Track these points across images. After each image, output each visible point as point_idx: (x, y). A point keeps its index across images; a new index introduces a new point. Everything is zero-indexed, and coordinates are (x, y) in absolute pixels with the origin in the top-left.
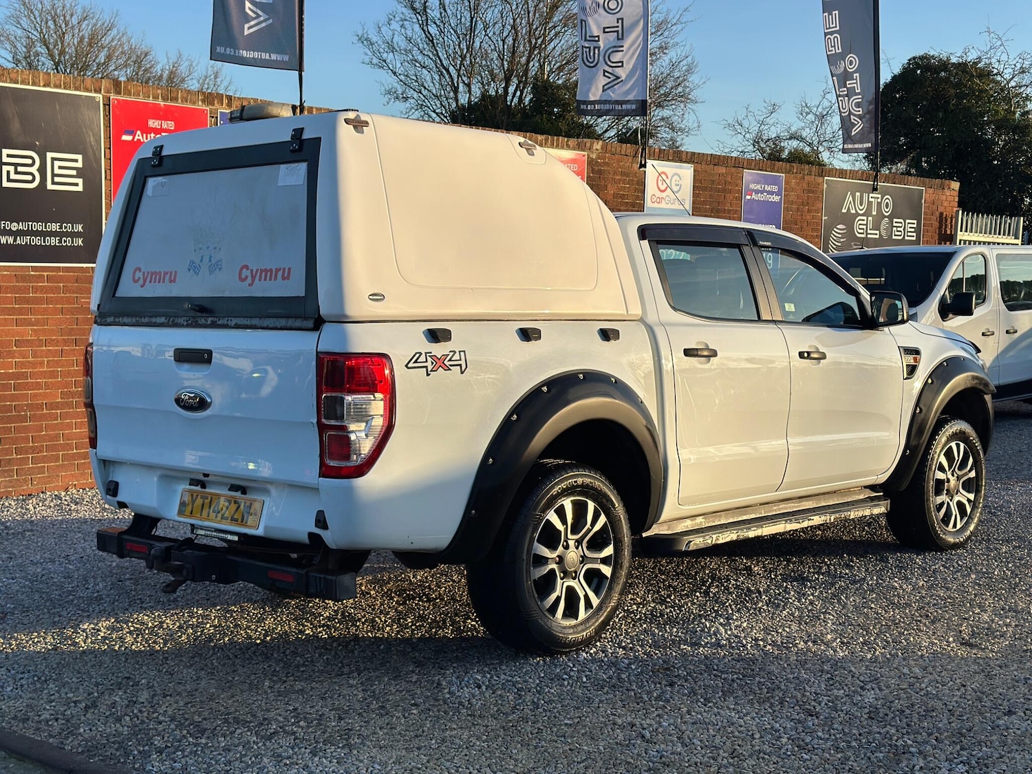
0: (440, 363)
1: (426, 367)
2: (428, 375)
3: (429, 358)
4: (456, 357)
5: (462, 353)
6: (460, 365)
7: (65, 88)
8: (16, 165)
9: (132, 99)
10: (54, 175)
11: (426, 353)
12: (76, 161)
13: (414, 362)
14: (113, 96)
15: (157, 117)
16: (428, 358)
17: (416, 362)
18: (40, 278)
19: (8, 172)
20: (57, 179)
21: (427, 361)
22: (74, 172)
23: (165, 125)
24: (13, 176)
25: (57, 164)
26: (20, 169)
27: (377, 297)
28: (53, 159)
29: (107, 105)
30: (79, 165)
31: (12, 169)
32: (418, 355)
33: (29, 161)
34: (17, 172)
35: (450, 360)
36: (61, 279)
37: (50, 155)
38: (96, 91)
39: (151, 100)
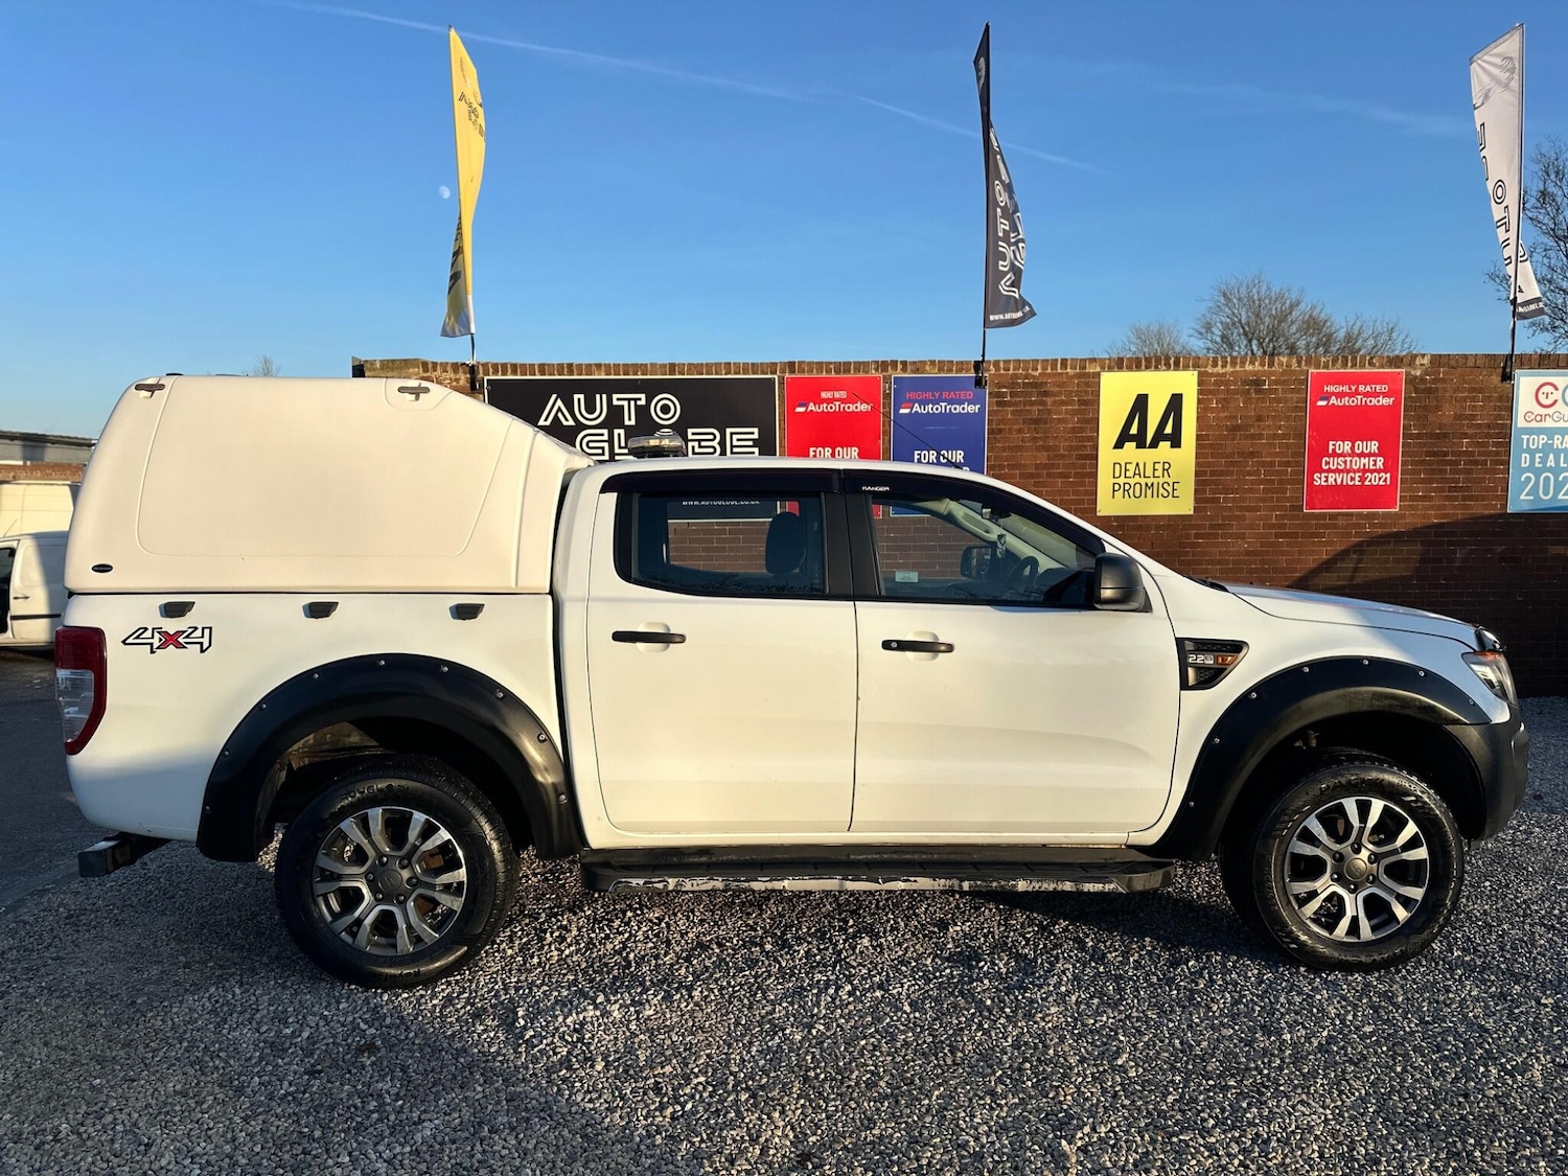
0: (170, 640)
1: (151, 644)
2: (152, 652)
3: (157, 636)
4: (198, 633)
5: (207, 632)
6: (201, 644)
7: (744, 374)
8: (700, 441)
9: (806, 375)
10: (732, 447)
11: (153, 629)
12: (753, 433)
13: (135, 638)
14: (787, 375)
15: (827, 390)
16: (156, 634)
17: (137, 638)
18: (723, 532)
19: (693, 447)
20: (735, 450)
21: (153, 638)
22: (750, 443)
23: (837, 395)
24: (697, 450)
25: (735, 437)
26: (703, 444)
27: (102, 568)
28: (732, 434)
29: (781, 383)
30: (756, 436)
31: (696, 444)
32: (141, 631)
33: (711, 437)
34: (700, 447)
35: (187, 637)
36: (741, 532)
37: (729, 431)
38: (772, 373)
39: (824, 375)
